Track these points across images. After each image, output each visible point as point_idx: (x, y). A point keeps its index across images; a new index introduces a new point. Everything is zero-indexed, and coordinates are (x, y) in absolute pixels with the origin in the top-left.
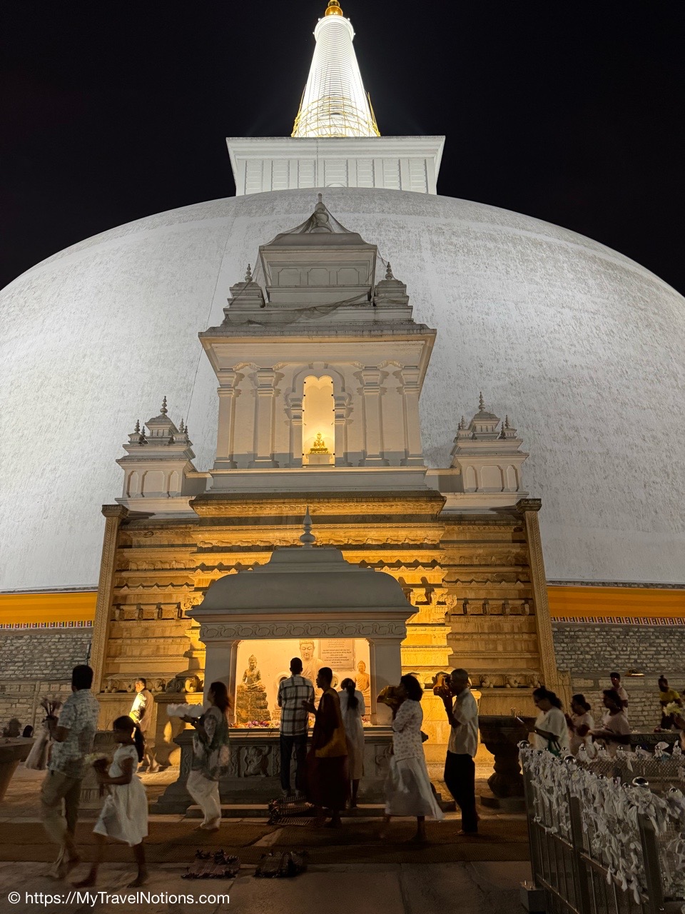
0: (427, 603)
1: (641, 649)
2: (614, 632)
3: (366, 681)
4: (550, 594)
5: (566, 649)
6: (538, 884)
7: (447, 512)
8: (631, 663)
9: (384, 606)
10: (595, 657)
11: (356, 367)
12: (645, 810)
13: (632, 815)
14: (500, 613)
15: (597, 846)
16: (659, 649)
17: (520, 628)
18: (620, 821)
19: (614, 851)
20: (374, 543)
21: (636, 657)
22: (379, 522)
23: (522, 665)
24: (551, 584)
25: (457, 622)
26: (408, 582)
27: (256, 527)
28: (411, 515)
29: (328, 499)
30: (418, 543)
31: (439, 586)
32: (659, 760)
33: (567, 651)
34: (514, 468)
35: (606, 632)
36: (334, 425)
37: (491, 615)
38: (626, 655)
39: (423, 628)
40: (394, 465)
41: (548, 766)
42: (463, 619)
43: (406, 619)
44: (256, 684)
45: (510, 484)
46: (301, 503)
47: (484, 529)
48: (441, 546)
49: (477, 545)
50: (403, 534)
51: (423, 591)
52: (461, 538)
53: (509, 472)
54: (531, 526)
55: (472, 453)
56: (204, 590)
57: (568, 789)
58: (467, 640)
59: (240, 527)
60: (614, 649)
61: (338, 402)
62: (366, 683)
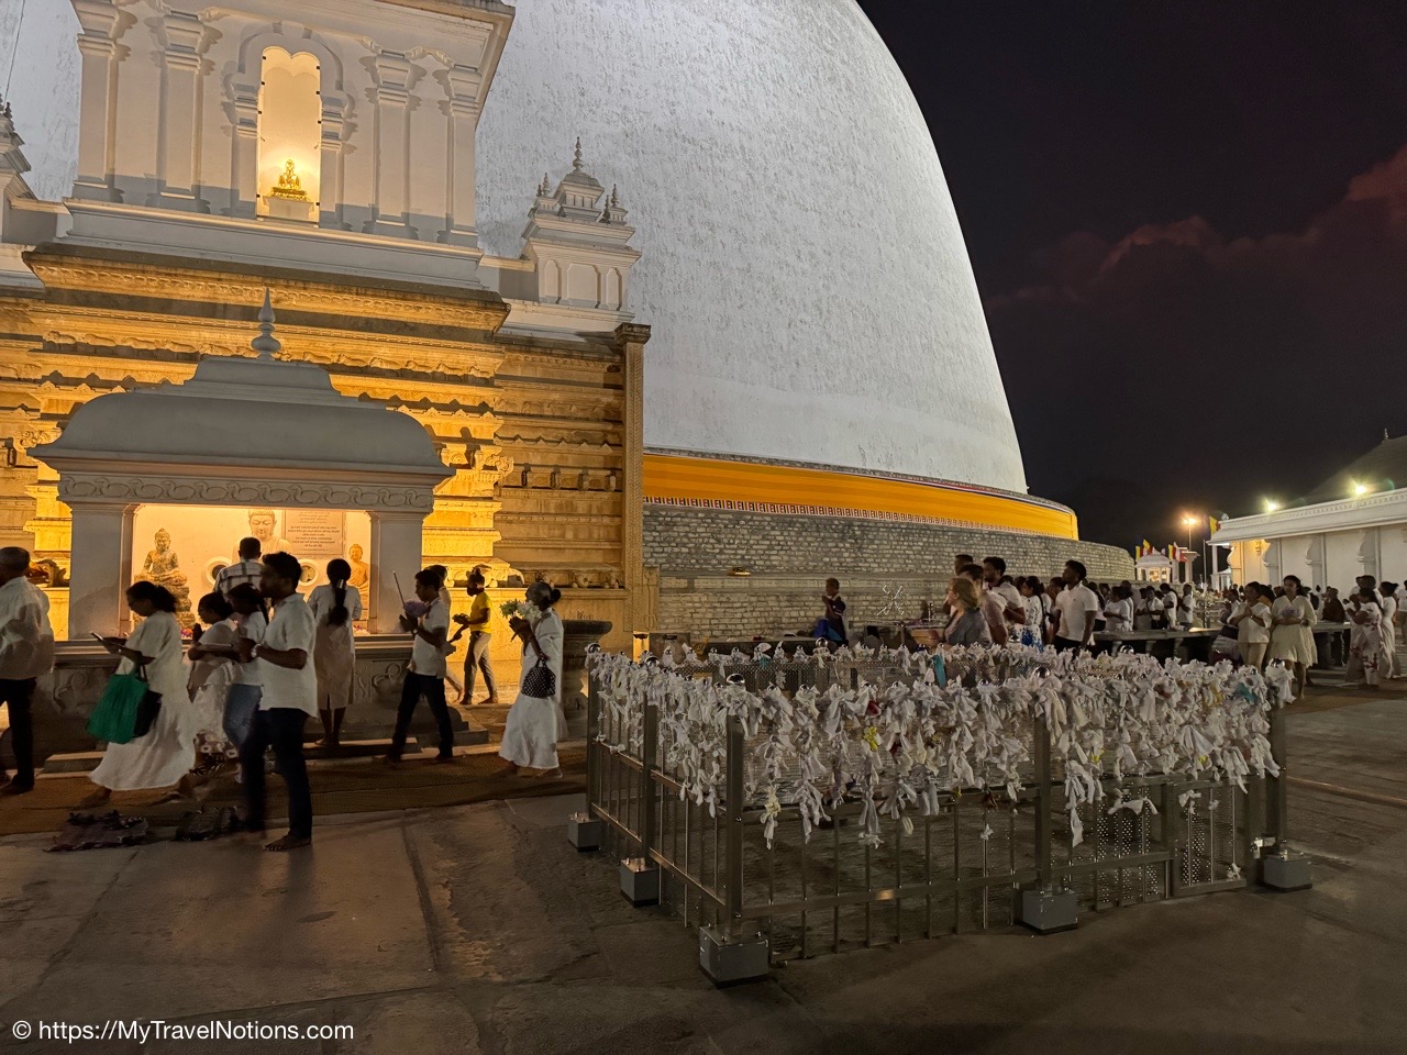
0: (468, 467)
1: (751, 542)
2: (722, 519)
3: (363, 574)
4: (647, 465)
5: (658, 539)
6: (592, 814)
7: (509, 330)
8: (737, 560)
9: (400, 464)
10: (693, 551)
11: (365, 46)
12: (737, 711)
13: (721, 718)
14: (575, 486)
15: (673, 760)
16: (773, 543)
17: (600, 509)
18: (704, 727)
19: (693, 763)
20: (385, 366)
21: (744, 552)
22: (393, 333)
23: (597, 558)
24: (649, 452)
25: (511, 497)
26: (439, 432)
27: (165, 317)
28: (451, 328)
29: (304, 282)
30: (460, 374)
31: (489, 442)
32: (757, 664)
33: (659, 542)
34: (618, 273)
35: (712, 519)
36: (318, 150)
37: (562, 489)
38: (733, 549)
39: (459, 502)
40: (428, 240)
41: (623, 671)
42: (520, 492)
43: (434, 485)
44: (170, 573)
45: (610, 298)
46: (251, 283)
47: (565, 363)
48: (496, 383)
49: (552, 387)
50: (436, 356)
51: (463, 448)
52: (529, 373)
53: (610, 278)
54: (633, 365)
55: (555, 239)
56: (63, 421)
57: (646, 696)
58: (523, 522)
59: (132, 314)
60: (719, 541)
61: (328, 108)
62: (362, 576)
